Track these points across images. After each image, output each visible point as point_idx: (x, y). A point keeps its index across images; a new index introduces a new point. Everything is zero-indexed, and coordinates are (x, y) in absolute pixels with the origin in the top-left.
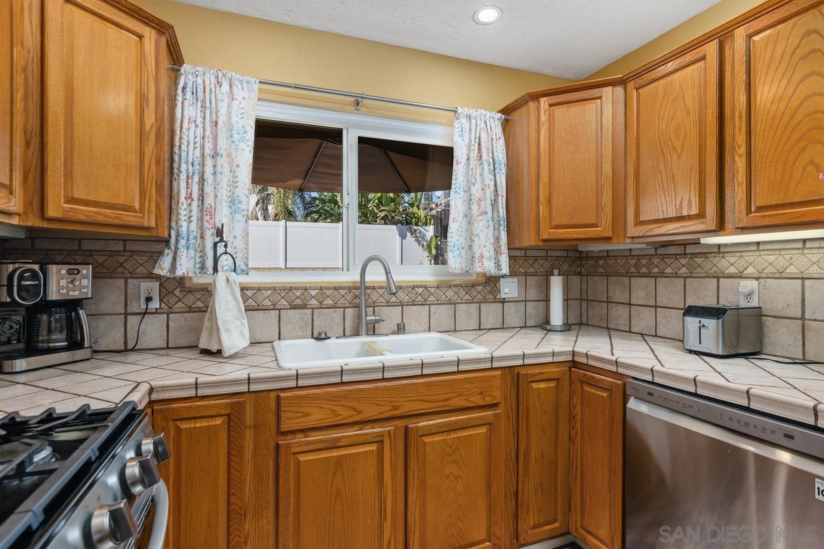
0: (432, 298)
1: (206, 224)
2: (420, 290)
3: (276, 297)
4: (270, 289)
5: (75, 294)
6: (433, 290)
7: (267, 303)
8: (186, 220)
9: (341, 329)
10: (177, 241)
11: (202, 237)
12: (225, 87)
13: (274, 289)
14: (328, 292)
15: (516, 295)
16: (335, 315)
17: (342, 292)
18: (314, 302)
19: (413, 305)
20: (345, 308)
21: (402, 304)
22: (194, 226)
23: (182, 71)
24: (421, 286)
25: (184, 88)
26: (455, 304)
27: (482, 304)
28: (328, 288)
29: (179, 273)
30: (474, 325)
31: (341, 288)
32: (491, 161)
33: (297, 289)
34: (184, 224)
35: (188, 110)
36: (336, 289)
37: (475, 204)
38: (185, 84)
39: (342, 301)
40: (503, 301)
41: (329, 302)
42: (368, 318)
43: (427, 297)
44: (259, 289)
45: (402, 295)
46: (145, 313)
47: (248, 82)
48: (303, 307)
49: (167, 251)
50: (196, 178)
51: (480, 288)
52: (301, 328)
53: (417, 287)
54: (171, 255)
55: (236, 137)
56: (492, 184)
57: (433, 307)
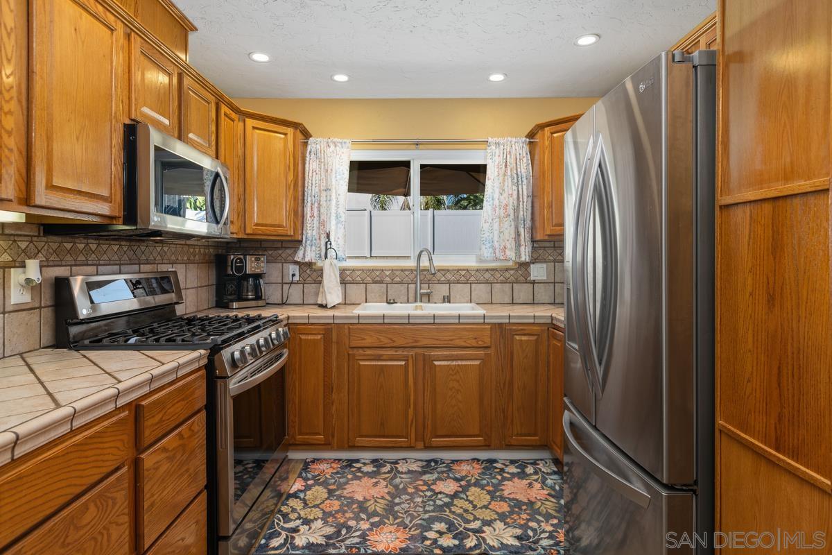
0: (472, 279)
1: (321, 231)
2: (463, 273)
3: (364, 275)
4: (360, 270)
5: (258, 271)
6: (473, 273)
7: (359, 279)
8: (311, 230)
9: (406, 298)
10: (306, 242)
11: (320, 239)
12: (332, 147)
13: (363, 270)
14: (397, 273)
15: (545, 278)
16: (402, 288)
17: (407, 273)
18: (388, 279)
19: (458, 283)
20: (408, 284)
21: (449, 282)
22: (314, 233)
23: (309, 143)
24: (464, 270)
25: (310, 152)
26: (491, 283)
27: (515, 285)
28: (397, 270)
29: (307, 260)
30: (508, 300)
31: (406, 270)
32: (515, 176)
33: (377, 270)
34: (309, 232)
35: (312, 165)
36: (402, 271)
37: (502, 209)
38: (311, 150)
39: (406, 279)
40: (534, 282)
41: (397, 279)
42: (422, 291)
43: (468, 277)
44: (353, 270)
45: (449, 276)
46: (291, 283)
47: (345, 143)
48: (381, 282)
49: (301, 247)
50: (316, 205)
51: (512, 272)
52: (380, 296)
53: (461, 270)
54: (303, 249)
55: (338, 177)
56: (515, 193)
57: (473, 286)
